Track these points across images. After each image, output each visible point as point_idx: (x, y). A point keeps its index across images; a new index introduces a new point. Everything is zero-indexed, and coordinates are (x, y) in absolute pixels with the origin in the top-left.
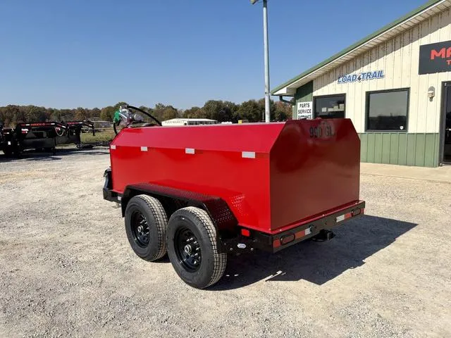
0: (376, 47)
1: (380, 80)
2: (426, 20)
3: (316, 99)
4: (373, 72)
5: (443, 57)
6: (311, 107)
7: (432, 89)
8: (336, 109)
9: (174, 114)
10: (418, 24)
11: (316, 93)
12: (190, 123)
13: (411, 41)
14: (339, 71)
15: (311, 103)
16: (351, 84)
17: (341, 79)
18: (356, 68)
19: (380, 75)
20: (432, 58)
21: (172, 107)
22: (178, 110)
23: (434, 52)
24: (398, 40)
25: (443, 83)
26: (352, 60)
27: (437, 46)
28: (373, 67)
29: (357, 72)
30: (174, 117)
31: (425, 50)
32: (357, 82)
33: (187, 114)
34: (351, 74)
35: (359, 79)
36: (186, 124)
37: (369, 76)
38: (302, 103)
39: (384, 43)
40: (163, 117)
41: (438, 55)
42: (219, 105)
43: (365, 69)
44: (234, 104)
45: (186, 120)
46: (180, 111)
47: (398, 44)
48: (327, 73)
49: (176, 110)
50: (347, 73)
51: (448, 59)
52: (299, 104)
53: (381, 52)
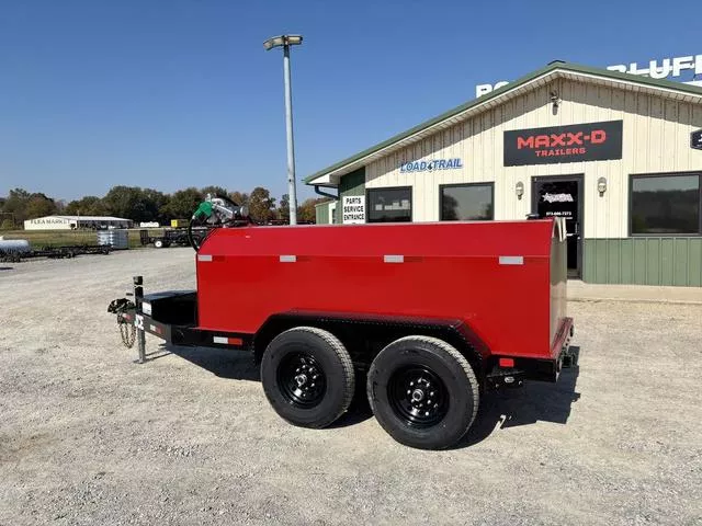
0: (451, 128)
1: (457, 171)
2: (510, 100)
3: (370, 193)
4: (447, 160)
5: (532, 146)
6: (363, 203)
7: (520, 184)
8: (395, 206)
9: (48, 208)
10: (501, 105)
11: (369, 184)
12: (83, 225)
13: (493, 125)
14: (403, 155)
15: (363, 198)
16: (418, 175)
17: (405, 167)
18: (425, 154)
19: (456, 164)
20: (519, 147)
21: (43, 196)
22: (56, 201)
23: (520, 141)
24: (477, 121)
25: (533, 178)
26: (419, 142)
27: (525, 133)
28: (446, 153)
29: (428, 159)
30: (49, 213)
31: (510, 137)
32: (427, 172)
33: (73, 209)
34: (419, 161)
35: (430, 167)
36: (73, 225)
37: (442, 164)
38: (349, 197)
39: (460, 124)
40: (27, 212)
41: (525, 144)
42: (134, 194)
43: (437, 156)
44: (160, 194)
45: (74, 220)
46: (60, 203)
47: (477, 128)
48: (386, 157)
49: (52, 200)
50: (413, 159)
51: (537, 149)
52: (345, 199)
53: (457, 135)
